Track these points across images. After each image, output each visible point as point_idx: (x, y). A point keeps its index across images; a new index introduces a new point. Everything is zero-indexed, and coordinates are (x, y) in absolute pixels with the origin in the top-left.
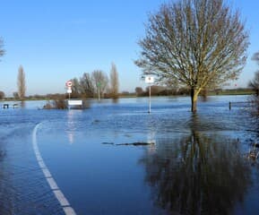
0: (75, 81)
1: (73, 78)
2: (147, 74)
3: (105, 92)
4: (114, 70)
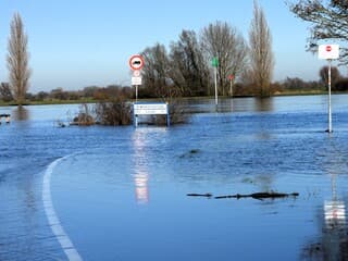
0: (158, 51)
2: (324, 36)
3: (237, 80)
4: (260, 21)
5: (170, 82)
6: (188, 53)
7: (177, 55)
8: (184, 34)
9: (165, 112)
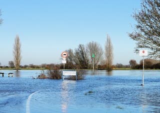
0: (70, 52)
1: (68, 49)
2: (141, 47)
3: (99, 63)
5: (74, 63)
6: (81, 53)
7: (77, 53)
8: (80, 46)
9: (75, 74)
